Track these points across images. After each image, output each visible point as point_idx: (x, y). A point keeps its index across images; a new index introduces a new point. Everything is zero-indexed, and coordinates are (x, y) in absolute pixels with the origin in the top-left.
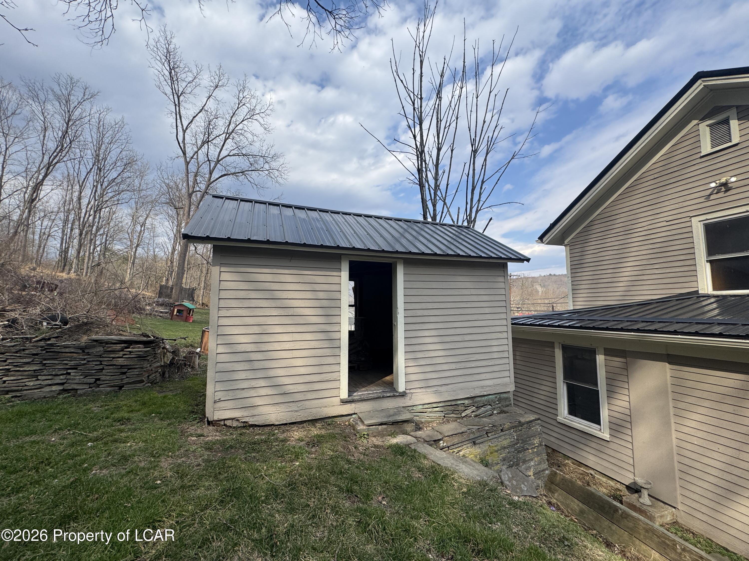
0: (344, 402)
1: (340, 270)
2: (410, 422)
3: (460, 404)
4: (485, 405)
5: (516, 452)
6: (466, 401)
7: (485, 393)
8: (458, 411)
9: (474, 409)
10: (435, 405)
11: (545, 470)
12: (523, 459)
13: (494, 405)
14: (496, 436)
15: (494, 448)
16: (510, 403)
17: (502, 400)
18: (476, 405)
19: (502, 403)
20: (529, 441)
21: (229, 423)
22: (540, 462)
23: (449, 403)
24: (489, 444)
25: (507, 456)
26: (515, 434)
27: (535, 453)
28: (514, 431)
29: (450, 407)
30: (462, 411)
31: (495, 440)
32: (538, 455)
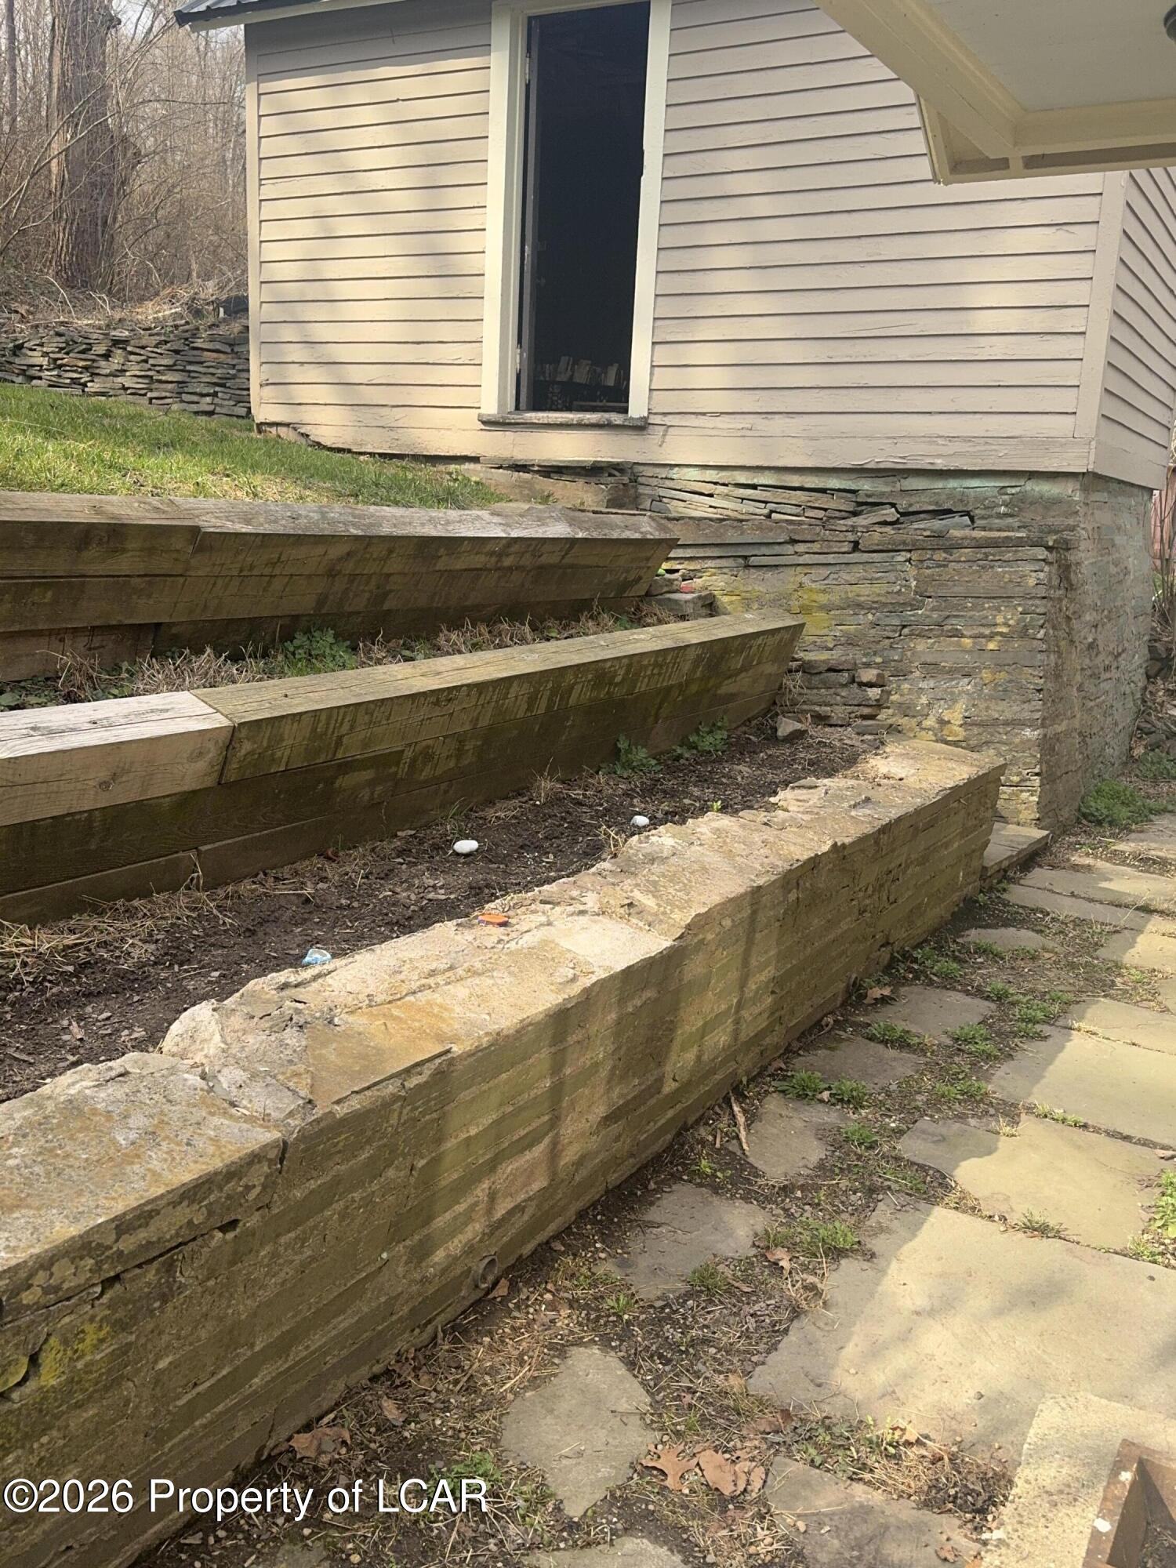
0: (489, 423)
1: (485, 48)
2: (595, 480)
3: (839, 490)
4: (949, 512)
5: (906, 631)
6: (865, 485)
7: (940, 464)
8: (825, 510)
9: (890, 514)
10: (742, 477)
11: (1022, 724)
12: (929, 660)
13: (983, 518)
14: (830, 559)
15: (815, 597)
16: (1071, 522)
17: (1031, 504)
18: (903, 504)
19: (1027, 516)
20: (972, 609)
21: (282, 431)
22: (1005, 690)
23: (795, 480)
24: (799, 579)
25: (865, 635)
26: (911, 571)
27: (986, 655)
28: (909, 560)
29: (798, 493)
30: (838, 514)
31: (825, 571)
32: (1000, 666)
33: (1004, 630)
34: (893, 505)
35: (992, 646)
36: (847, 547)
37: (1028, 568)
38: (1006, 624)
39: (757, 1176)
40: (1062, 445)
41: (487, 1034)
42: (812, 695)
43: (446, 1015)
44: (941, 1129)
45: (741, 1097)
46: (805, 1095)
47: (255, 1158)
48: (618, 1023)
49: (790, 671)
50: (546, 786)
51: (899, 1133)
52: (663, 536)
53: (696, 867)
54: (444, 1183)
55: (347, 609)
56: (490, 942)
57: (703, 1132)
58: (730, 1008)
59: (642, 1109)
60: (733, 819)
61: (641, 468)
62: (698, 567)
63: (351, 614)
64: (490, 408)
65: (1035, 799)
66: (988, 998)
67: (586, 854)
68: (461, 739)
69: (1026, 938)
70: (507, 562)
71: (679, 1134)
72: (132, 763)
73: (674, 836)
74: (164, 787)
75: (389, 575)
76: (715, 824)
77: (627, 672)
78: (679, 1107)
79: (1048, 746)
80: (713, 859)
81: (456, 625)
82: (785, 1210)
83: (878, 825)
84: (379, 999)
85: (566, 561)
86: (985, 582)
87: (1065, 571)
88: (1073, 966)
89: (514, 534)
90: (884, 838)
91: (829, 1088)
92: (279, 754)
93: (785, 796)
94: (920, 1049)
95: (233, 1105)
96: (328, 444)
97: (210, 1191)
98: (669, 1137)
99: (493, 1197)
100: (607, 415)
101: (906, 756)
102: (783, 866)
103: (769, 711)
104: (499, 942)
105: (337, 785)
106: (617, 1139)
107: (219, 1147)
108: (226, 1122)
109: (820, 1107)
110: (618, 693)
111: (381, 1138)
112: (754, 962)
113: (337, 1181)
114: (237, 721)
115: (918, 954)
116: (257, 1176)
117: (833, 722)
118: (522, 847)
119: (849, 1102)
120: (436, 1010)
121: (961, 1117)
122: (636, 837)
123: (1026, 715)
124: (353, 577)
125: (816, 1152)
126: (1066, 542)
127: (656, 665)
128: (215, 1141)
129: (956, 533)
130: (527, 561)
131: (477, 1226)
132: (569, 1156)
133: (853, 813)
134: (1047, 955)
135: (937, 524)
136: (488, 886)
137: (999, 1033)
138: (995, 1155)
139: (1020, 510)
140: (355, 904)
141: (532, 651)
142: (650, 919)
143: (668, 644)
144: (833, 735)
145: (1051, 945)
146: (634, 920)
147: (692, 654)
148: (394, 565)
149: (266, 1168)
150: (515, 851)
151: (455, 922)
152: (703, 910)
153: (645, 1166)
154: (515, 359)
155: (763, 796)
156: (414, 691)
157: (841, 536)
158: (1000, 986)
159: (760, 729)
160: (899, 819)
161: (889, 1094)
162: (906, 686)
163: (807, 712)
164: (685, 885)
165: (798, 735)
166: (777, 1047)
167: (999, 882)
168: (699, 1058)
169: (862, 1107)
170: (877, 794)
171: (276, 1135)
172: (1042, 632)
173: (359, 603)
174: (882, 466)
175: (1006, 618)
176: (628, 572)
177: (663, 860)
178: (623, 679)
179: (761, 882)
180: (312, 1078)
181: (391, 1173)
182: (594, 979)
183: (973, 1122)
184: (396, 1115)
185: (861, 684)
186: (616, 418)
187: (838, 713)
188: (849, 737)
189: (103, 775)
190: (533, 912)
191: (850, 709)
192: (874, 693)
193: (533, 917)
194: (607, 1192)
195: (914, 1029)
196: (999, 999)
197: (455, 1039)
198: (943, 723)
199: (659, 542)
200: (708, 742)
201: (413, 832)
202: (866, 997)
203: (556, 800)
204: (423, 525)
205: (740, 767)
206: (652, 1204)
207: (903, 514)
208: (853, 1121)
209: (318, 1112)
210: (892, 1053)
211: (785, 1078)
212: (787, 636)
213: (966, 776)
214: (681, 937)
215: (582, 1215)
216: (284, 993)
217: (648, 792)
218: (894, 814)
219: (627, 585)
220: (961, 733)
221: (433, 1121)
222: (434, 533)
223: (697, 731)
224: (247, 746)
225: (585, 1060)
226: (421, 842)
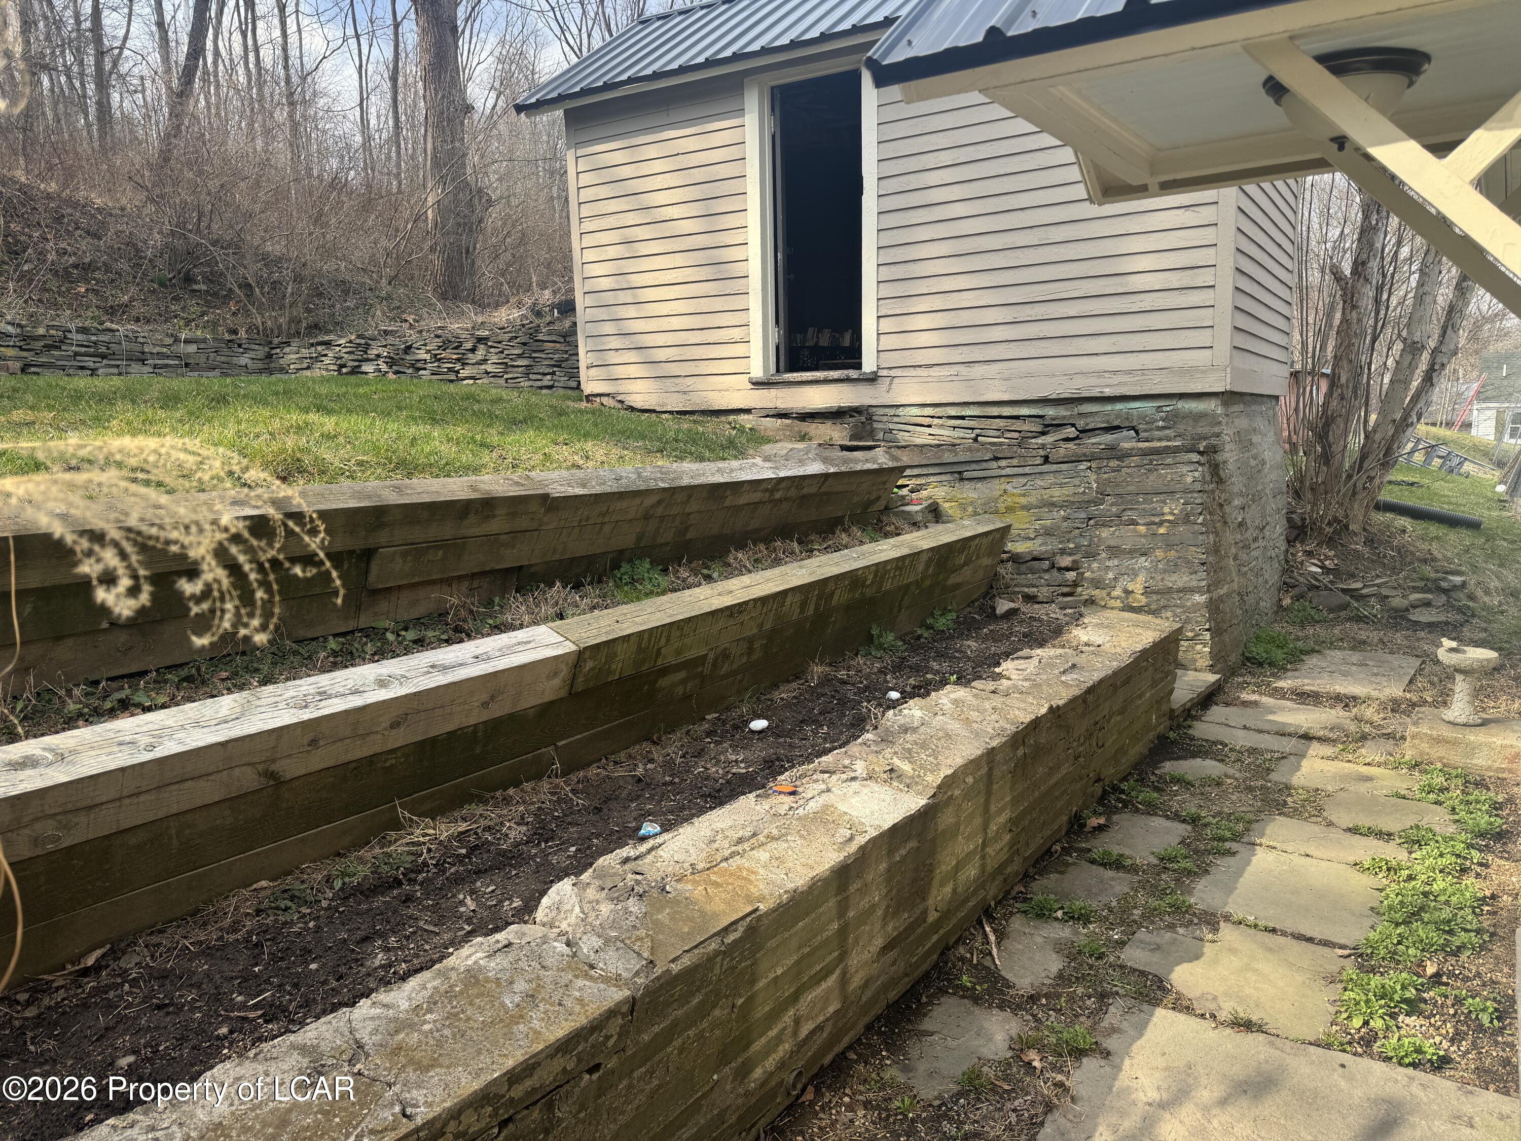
0: (758, 384)
1: (741, 112)
2: (839, 421)
3: (1030, 416)
4: (1118, 428)
5: (1092, 522)
6: (1050, 412)
7: (1108, 392)
8: (1020, 432)
9: (1071, 432)
10: (953, 412)
11: (1192, 590)
12: (1112, 544)
13: (1145, 431)
14: (1027, 470)
15: (1017, 500)
16: (1216, 430)
17: (1184, 418)
18: (1081, 424)
19: (1181, 427)
20: (1144, 503)
21: (605, 400)
22: (1176, 565)
23: (995, 411)
24: (1003, 487)
25: (1059, 527)
26: (1093, 477)
27: (1159, 538)
28: (1090, 468)
29: (997, 420)
30: (1030, 434)
31: (1023, 480)
32: (1170, 546)
33: (1171, 518)
34: (1073, 425)
35: (1162, 531)
36: (1039, 461)
37: (1185, 469)
38: (1172, 513)
39: (1009, 987)
40: (1204, 372)
41: (786, 892)
42: (1021, 579)
43: (752, 877)
44: (1154, 938)
45: (991, 919)
46: (1042, 914)
47: (611, 1013)
48: (889, 870)
49: (1002, 561)
50: (818, 670)
51: (1122, 944)
52: (895, 464)
53: (941, 734)
54: (758, 1015)
55: (660, 541)
56: (783, 810)
57: (962, 950)
58: (977, 847)
59: (912, 938)
60: (968, 690)
61: (874, 409)
62: (923, 482)
63: (662, 545)
64: (758, 372)
65: (1207, 649)
66: (1184, 821)
67: (853, 725)
68: (751, 641)
69: (1208, 767)
70: (778, 495)
71: (942, 953)
72: (505, 686)
73: (921, 709)
74: (530, 701)
75: (689, 514)
76: (952, 696)
77: (876, 576)
78: (942, 932)
79: (1214, 607)
80: (954, 726)
81: (741, 546)
82: (1034, 1016)
83: (1084, 687)
84: (700, 866)
85: (822, 490)
86: (1152, 481)
87: (1215, 469)
88: (1250, 789)
89: (782, 474)
90: (1090, 698)
91: (1062, 908)
92: (614, 667)
93: (1007, 667)
94: (1134, 869)
95: (592, 967)
96: (638, 405)
97: (579, 1043)
98: (935, 957)
99: (797, 1022)
100: (846, 372)
101: (1100, 625)
102: (1011, 729)
103: (988, 593)
104: (791, 808)
105: (658, 685)
106: (894, 963)
107: (583, 1006)
108: (587, 983)
109: (1056, 924)
110: (869, 592)
111: (708, 986)
112: (993, 808)
113: (675, 1024)
114: (582, 646)
115: (1124, 786)
116: (613, 1028)
117: (1040, 599)
118: (802, 722)
119: (1079, 919)
120: (745, 874)
121: (1171, 927)
122: (891, 712)
123: (1194, 584)
124: (662, 518)
125: (1055, 964)
126: (1214, 446)
127: (898, 568)
128: (580, 1001)
129: (1126, 445)
130: (792, 493)
131: (787, 1046)
132: (856, 981)
133: (1063, 678)
134: (1229, 781)
135: (1108, 438)
136: (778, 759)
137: (1196, 852)
138: (1203, 959)
139: (1175, 423)
140: (677, 780)
141: (801, 567)
142: (908, 781)
143: (905, 551)
144: (1039, 611)
145: (1231, 771)
146: (895, 784)
147: (924, 558)
148: (693, 506)
149: (620, 1021)
150: (797, 725)
151: (754, 794)
152: (949, 772)
153: (918, 982)
154: (774, 336)
155: (989, 666)
156: (714, 608)
157: (1034, 453)
158: (1193, 810)
159: (982, 609)
160: (1101, 681)
161: (1110, 910)
162: (1095, 565)
163: (1018, 593)
164: (934, 751)
165: (1013, 612)
166: (1017, 874)
167: (1185, 720)
168: (954, 891)
169: (1090, 922)
170: (1081, 660)
171: (627, 993)
172: (1201, 518)
173: (668, 536)
174: (1062, 396)
175: (1171, 509)
176: (869, 493)
177: (915, 730)
178: (872, 583)
179: (995, 743)
180: (652, 941)
181: (717, 1012)
182: (868, 838)
183: (1181, 930)
184: (718, 966)
185: (1060, 569)
186: (853, 374)
187: (1044, 592)
188: (1053, 612)
189: (485, 697)
190: (816, 781)
191: (1052, 589)
192: (1071, 575)
193: (815, 786)
194: (888, 1006)
195: (1127, 852)
196: (1194, 821)
197: (762, 899)
198: (1128, 592)
199: (892, 470)
200: (942, 623)
201: (717, 715)
202: (1085, 825)
203: (826, 681)
204: (713, 474)
205: (969, 643)
206: (925, 1015)
207: (1081, 432)
208: (1082, 934)
209: (658, 971)
210: (1110, 873)
211: (1025, 900)
212: (997, 536)
213: (1151, 640)
214: (934, 796)
215: (869, 1027)
216: (627, 867)
217: (898, 668)
218: (1097, 676)
219: (871, 503)
220: (1143, 600)
221: (747, 967)
222: (722, 480)
223: (932, 615)
224: (590, 664)
225: (865, 904)
226: (724, 723)
